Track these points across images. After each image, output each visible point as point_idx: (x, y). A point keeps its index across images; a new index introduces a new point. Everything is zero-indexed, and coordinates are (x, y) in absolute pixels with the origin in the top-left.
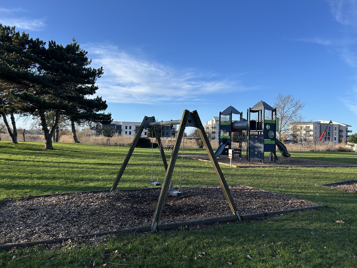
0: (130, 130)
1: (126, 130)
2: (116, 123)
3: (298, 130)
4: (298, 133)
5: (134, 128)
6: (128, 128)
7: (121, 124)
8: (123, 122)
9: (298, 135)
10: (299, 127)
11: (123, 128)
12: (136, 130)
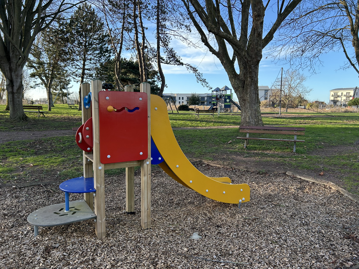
0: (183, 101)
1: (180, 101)
2: (171, 94)
3: (338, 96)
4: (339, 99)
5: (185, 99)
6: (181, 98)
7: (176, 95)
8: (177, 94)
9: (338, 101)
10: (339, 93)
11: (177, 99)
12: (187, 100)
